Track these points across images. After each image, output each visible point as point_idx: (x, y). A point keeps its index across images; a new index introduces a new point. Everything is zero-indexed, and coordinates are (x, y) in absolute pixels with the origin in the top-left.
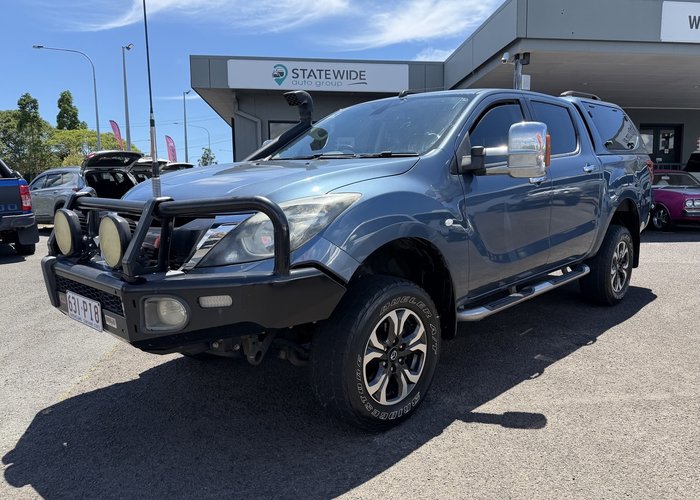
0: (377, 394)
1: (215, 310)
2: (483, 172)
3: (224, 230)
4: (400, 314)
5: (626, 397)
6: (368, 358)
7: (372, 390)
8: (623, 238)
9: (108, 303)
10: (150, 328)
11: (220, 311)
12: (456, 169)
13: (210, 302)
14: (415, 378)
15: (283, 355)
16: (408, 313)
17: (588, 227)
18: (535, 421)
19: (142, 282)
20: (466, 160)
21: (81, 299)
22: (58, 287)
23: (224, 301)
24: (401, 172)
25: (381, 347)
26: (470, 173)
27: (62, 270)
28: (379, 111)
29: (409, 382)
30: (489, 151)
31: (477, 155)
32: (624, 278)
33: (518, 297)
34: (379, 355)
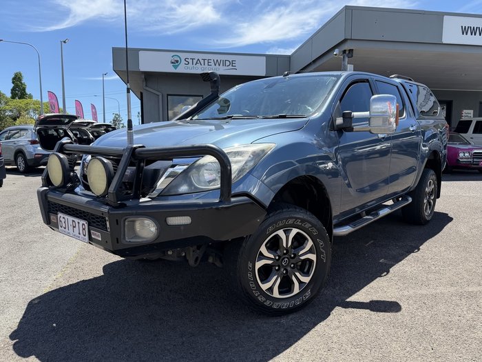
0: (271, 289)
1: (178, 227)
2: (351, 129)
3: (179, 169)
4: (287, 232)
5: (452, 289)
6: (259, 264)
7: (265, 287)
8: (432, 178)
9: (94, 221)
10: (129, 240)
11: (182, 228)
12: (332, 126)
13: (174, 221)
14: (306, 280)
15: (211, 260)
16: (294, 231)
17: (410, 170)
18: (392, 307)
19: (123, 206)
20: (339, 121)
21: (71, 219)
22: (50, 209)
23: (186, 220)
24: (298, 128)
25: (272, 256)
26: (341, 130)
27: (53, 197)
28: (270, 86)
29: (300, 282)
30: (355, 114)
31: (347, 117)
32: (431, 205)
33: (370, 219)
34: (270, 262)
